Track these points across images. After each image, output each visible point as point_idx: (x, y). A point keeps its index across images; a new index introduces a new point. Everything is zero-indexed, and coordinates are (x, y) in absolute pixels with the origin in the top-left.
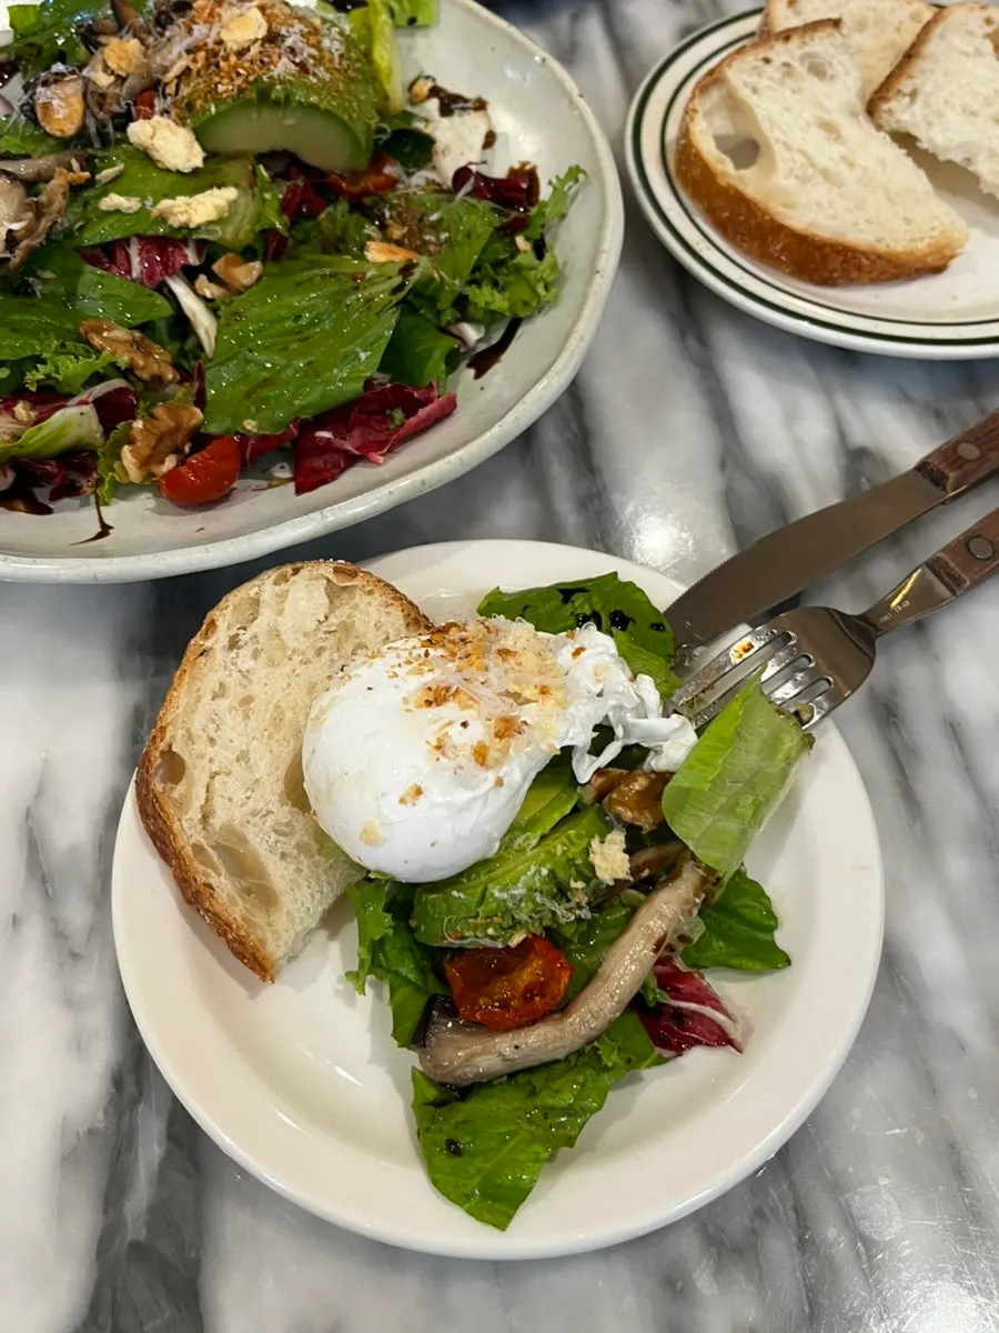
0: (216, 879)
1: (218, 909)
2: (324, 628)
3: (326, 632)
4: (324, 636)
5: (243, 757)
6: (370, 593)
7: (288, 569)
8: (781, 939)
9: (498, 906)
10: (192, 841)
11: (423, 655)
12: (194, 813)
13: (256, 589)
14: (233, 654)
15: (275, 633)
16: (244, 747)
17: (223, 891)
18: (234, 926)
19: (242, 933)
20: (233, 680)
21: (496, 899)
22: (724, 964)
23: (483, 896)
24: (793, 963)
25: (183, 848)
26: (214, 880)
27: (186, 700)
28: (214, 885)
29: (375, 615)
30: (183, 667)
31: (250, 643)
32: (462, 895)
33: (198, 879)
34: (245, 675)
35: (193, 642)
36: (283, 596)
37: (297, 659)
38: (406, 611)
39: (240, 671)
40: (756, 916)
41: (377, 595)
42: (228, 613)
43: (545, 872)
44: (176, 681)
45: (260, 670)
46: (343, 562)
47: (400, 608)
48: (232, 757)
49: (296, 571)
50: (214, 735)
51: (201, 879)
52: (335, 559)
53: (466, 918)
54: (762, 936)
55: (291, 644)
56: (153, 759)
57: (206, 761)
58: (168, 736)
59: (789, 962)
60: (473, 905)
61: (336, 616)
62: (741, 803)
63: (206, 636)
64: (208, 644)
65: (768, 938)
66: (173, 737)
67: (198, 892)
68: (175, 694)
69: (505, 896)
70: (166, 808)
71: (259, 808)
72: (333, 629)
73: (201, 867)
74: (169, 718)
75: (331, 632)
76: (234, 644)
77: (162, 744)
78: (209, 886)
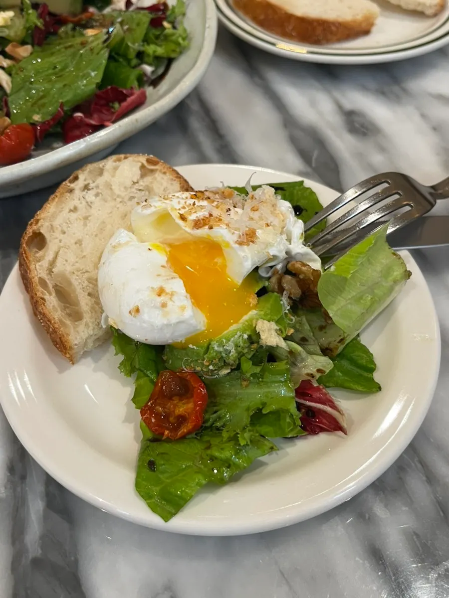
0: (48, 297)
1: (46, 311)
2: (137, 186)
3: (137, 189)
4: (135, 191)
5: (79, 242)
6: (165, 173)
7: (122, 156)
8: (377, 377)
9: (216, 354)
10: (39, 276)
11: (192, 204)
12: (45, 263)
13: (103, 164)
14: (84, 193)
15: (109, 186)
16: (81, 238)
17: (51, 303)
18: (53, 322)
19: (56, 326)
20: (82, 206)
21: (216, 351)
22: (341, 386)
23: (208, 348)
24: (382, 389)
25: (33, 277)
26: (47, 297)
27: (54, 210)
28: (46, 300)
29: (165, 184)
30: (56, 194)
31: (95, 189)
32: (194, 347)
33: (38, 294)
34: (89, 205)
35: (64, 183)
36: (116, 168)
37: (119, 200)
38: (182, 184)
39: (87, 202)
40: (363, 362)
41: (168, 174)
42: (86, 173)
43: (246, 336)
44: (50, 199)
45: (97, 201)
46: (152, 156)
47: (179, 183)
48: (73, 241)
49: (125, 158)
50: (65, 229)
51: (39, 294)
52: (148, 155)
53: (197, 360)
54: (366, 374)
55: (117, 192)
56: (28, 233)
57: (57, 241)
58: (39, 224)
59: (380, 388)
60: (202, 353)
61: (143, 182)
62: (364, 298)
63: (72, 182)
64: (72, 185)
65: (370, 375)
66: (42, 226)
67: (37, 301)
68: (48, 205)
69: (221, 349)
70: (29, 257)
71: (81, 268)
72: (141, 188)
73: (41, 289)
74: (42, 216)
75: (140, 190)
76: (86, 188)
77: (35, 227)
78: (43, 299)
